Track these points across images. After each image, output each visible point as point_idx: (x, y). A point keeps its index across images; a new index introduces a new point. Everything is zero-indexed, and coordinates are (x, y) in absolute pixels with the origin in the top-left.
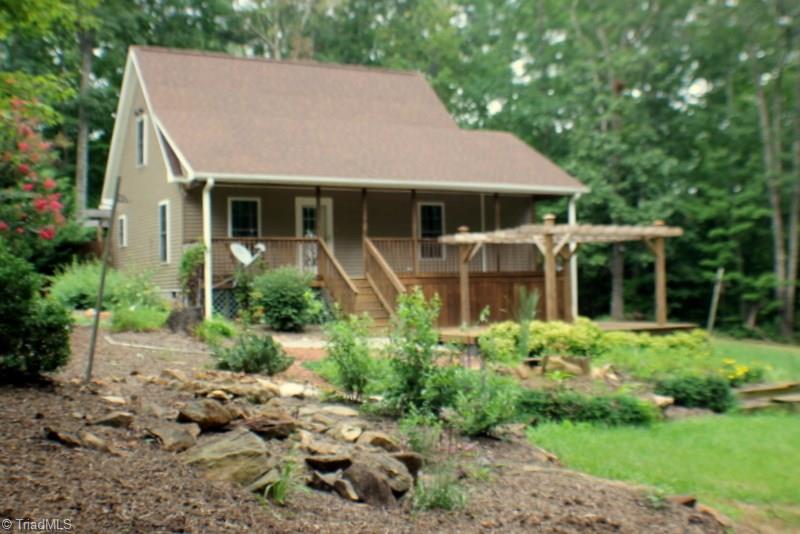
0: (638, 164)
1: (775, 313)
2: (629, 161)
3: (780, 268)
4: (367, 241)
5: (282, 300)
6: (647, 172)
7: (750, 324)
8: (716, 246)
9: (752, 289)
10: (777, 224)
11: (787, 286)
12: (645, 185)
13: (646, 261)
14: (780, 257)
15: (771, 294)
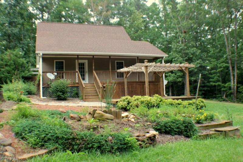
0: (190, 52)
1: (231, 93)
2: (187, 51)
3: (232, 81)
4: (94, 71)
5: (57, 90)
6: (192, 54)
7: (224, 97)
8: (213, 75)
9: (225, 87)
10: (231, 68)
11: (234, 86)
12: (192, 58)
13: (193, 79)
14: (232, 78)
15: (230, 88)
